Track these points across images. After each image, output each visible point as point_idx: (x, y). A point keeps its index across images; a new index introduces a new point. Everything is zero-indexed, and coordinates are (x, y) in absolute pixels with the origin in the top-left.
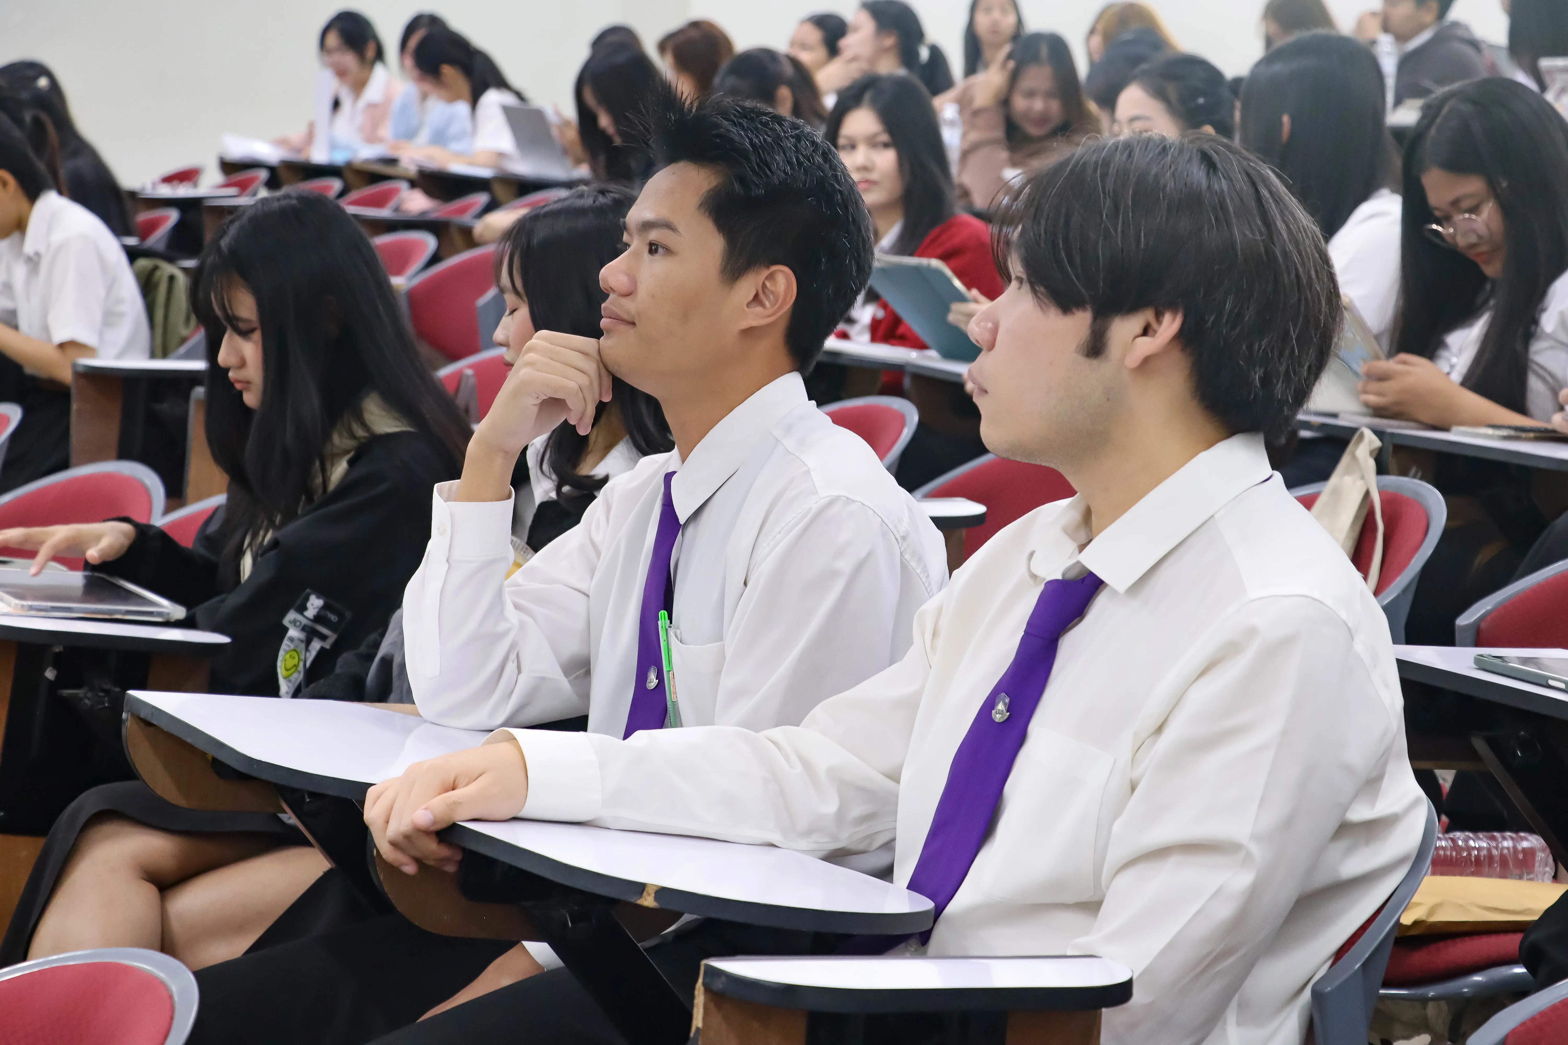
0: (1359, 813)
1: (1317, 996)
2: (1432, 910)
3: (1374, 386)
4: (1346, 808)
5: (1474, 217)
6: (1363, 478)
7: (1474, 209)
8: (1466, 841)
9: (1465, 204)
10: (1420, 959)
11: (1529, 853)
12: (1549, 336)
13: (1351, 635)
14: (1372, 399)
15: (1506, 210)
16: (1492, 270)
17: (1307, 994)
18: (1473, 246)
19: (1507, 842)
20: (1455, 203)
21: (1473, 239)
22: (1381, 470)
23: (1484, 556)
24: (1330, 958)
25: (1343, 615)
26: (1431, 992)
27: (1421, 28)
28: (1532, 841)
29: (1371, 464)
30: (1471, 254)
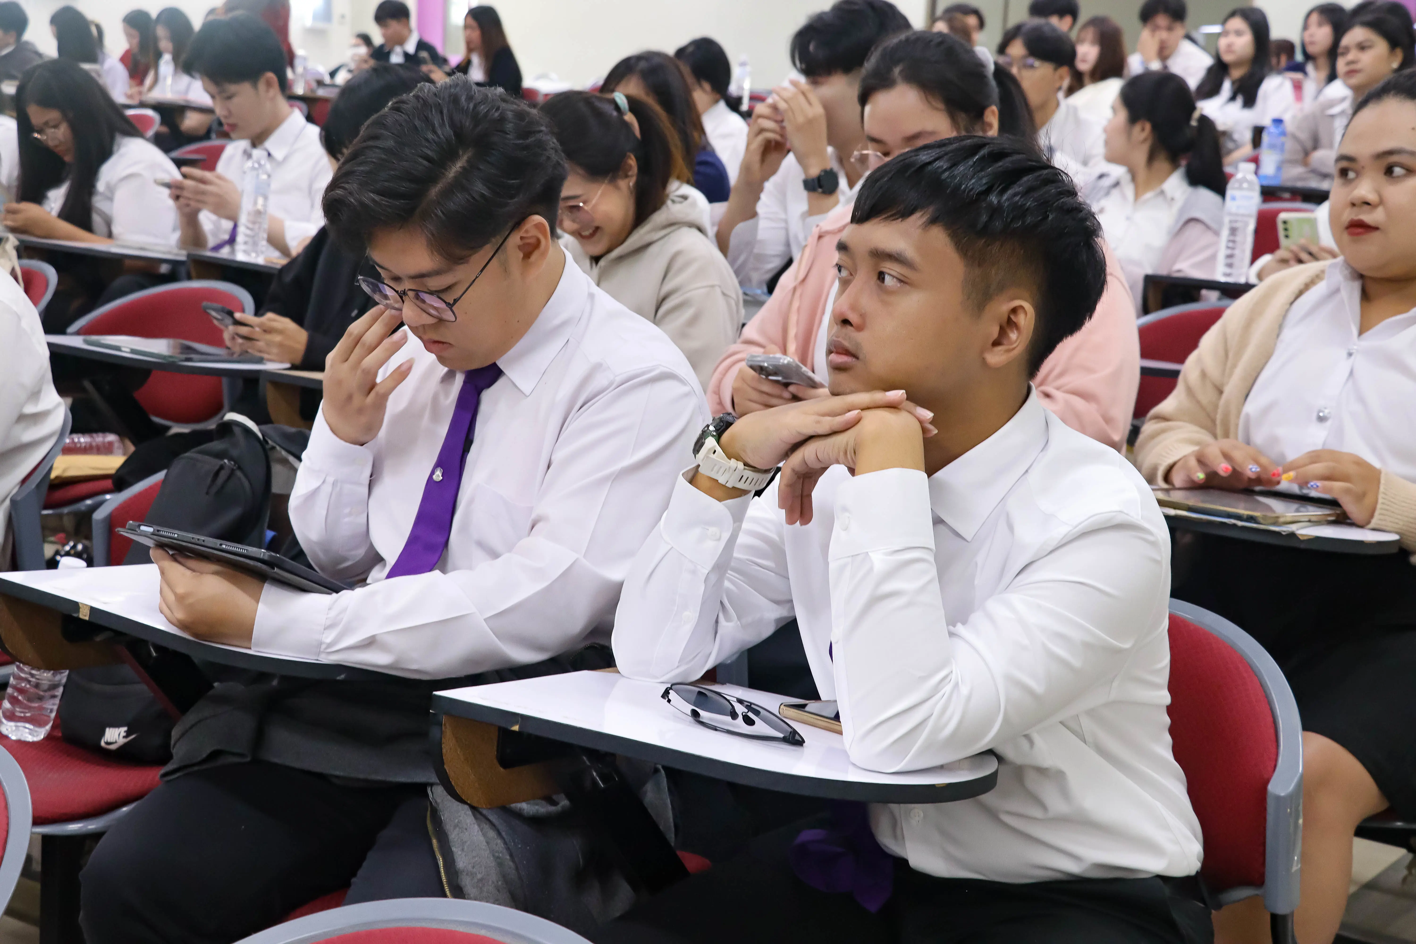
0: (30, 409)
1: (13, 502)
2: (64, 470)
3: (11, 216)
4: (22, 406)
5: (56, 130)
6: (10, 260)
7: (56, 127)
8: (79, 438)
9: (51, 124)
10: (60, 494)
11: (111, 444)
12: (102, 194)
13: (19, 318)
14: (9, 223)
15: (73, 127)
16: (68, 158)
17: (7, 502)
18: (56, 146)
19: (100, 439)
20: (46, 124)
21: (56, 142)
22: (20, 257)
23: (76, 304)
24: (18, 484)
25: (15, 308)
26: (66, 510)
27: (7, 45)
28: (111, 438)
29: (14, 254)
30: (57, 150)
